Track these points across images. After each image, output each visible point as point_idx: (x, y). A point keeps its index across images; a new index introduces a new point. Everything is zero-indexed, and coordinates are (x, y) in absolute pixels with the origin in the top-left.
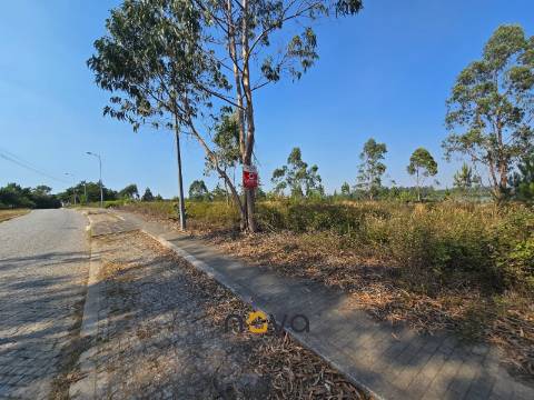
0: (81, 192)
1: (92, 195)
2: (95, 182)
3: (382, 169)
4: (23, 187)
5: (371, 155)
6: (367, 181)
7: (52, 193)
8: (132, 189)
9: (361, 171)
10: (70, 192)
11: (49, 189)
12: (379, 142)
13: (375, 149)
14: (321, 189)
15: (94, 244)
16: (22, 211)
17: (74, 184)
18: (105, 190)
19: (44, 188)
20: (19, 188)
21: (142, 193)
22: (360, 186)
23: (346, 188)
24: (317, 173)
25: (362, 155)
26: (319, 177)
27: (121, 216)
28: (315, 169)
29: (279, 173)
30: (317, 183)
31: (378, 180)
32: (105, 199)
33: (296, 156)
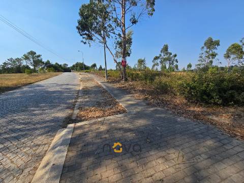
0: (77, 66)
1: (81, 67)
2: (82, 62)
3: (214, 55)
4: (60, 64)
5: (209, 48)
6: (204, 63)
7: (68, 66)
8: (94, 65)
9: (200, 57)
10: (74, 66)
11: (67, 65)
12: (214, 39)
13: (211, 44)
14: (177, 66)
15: (81, 83)
16: (60, 73)
17: (74, 64)
18: (85, 65)
19: (65, 64)
20: (58, 64)
21: (98, 67)
22: (199, 65)
23: (190, 66)
24: (176, 58)
25: (203, 48)
26: (177, 60)
27: (90, 75)
28: (175, 56)
29: (156, 58)
30: (175, 63)
31: (211, 62)
32: (85, 69)
33: (166, 49)
